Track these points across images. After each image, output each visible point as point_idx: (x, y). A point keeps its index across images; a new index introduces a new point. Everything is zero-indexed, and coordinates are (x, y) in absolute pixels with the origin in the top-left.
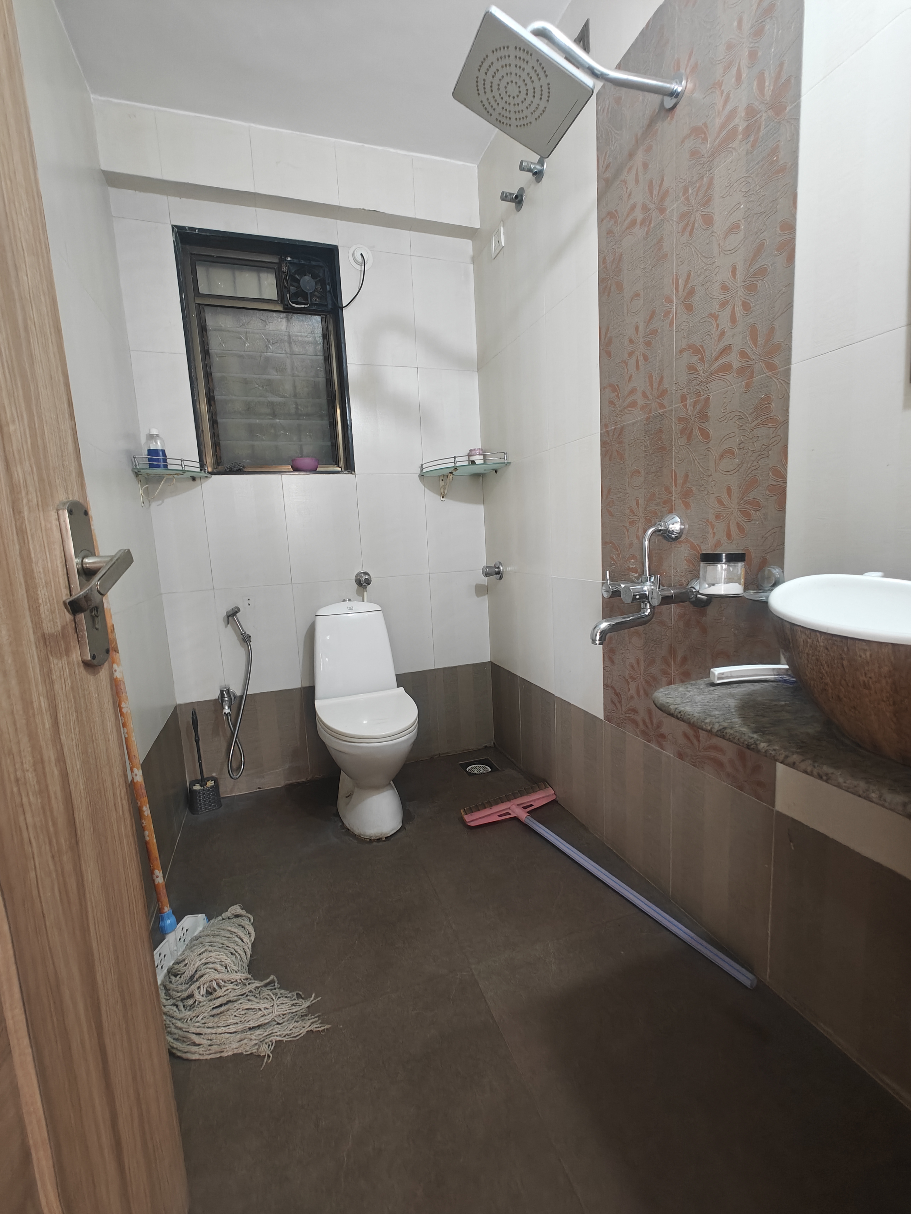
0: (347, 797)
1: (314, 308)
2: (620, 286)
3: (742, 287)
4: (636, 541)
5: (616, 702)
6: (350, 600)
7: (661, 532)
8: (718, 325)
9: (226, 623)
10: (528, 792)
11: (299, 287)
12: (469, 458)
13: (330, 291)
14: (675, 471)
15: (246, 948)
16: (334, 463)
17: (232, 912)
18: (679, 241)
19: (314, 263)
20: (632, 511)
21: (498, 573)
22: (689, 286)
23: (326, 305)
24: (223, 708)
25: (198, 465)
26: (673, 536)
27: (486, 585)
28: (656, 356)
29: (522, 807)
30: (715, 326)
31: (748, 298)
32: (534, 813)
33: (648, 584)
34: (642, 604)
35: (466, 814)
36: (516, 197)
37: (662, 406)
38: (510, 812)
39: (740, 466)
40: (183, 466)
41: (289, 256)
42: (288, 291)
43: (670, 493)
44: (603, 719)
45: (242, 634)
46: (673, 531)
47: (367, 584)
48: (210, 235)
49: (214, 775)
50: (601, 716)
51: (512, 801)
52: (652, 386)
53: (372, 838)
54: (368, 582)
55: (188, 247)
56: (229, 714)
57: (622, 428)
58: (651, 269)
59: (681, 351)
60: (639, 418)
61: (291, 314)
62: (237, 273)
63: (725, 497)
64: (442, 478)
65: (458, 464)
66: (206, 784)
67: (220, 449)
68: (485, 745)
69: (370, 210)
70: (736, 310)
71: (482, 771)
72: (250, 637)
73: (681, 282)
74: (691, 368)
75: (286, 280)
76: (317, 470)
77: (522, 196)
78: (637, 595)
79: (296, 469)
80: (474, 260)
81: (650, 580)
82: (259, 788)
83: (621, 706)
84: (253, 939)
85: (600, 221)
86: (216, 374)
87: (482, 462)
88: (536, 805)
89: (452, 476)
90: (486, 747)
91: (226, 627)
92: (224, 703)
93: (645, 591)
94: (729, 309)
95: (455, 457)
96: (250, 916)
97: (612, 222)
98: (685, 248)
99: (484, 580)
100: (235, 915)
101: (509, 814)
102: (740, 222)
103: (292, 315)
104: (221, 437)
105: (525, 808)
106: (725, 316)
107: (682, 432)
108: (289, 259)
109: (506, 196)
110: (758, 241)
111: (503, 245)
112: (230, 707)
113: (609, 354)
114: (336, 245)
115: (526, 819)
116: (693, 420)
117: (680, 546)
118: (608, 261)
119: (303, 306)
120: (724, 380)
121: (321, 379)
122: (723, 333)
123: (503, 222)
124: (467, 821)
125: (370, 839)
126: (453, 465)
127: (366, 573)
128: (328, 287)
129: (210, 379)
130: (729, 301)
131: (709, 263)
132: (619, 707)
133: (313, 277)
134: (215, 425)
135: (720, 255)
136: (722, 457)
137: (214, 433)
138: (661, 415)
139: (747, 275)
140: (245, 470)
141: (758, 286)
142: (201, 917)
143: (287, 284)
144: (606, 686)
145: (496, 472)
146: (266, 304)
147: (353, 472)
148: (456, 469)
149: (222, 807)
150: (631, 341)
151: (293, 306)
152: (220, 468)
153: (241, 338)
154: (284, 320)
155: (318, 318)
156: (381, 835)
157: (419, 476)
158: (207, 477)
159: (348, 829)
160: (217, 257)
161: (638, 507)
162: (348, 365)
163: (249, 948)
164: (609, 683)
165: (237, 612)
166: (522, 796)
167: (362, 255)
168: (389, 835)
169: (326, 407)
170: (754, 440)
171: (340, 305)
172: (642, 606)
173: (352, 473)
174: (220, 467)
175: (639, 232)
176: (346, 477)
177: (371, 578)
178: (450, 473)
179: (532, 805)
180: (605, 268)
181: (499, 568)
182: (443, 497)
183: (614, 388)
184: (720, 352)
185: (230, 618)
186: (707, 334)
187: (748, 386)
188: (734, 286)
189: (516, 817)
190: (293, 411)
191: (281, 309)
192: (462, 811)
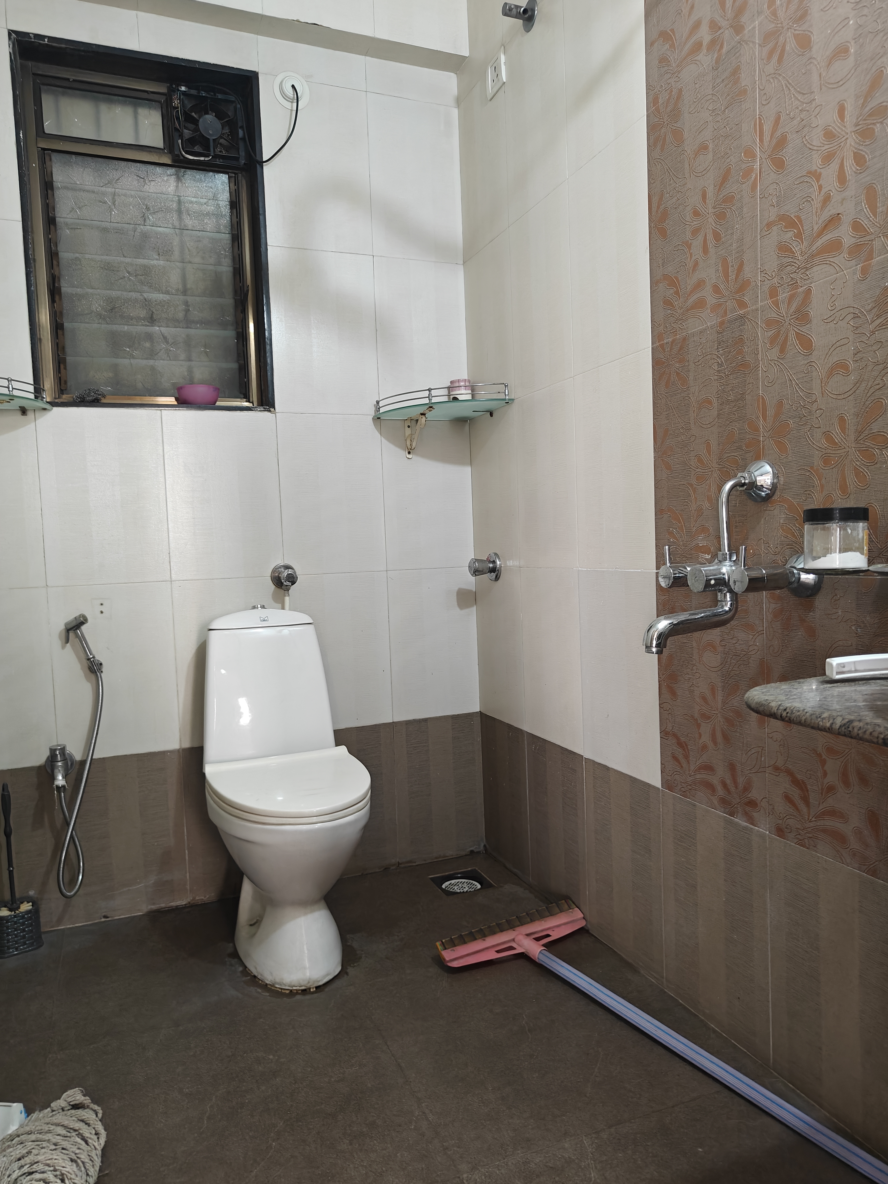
0: (251, 925)
1: (218, 162)
2: (678, 135)
3: (853, 134)
4: (706, 505)
5: (681, 757)
6: (263, 607)
7: (745, 487)
8: (820, 187)
9: (64, 640)
10: (541, 916)
11: (197, 130)
12: (449, 392)
13: (243, 139)
14: (763, 398)
15: (93, 1154)
16: (242, 396)
17: (69, 1100)
18: (763, 71)
19: (220, 96)
20: (700, 461)
21: (493, 570)
22: (778, 133)
23: (237, 159)
24: (53, 778)
25: (31, 389)
26: (763, 493)
27: (474, 590)
28: (732, 234)
29: (534, 939)
30: (816, 187)
31: (861, 148)
32: (553, 946)
33: (727, 563)
34: (719, 594)
35: (446, 949)
36: (525, 11)
37: (742, 304)
38: (514, 945)
39: (857, 385)
40: (11, 389)
41: (183, 84)
42: (180, 136)
43: (757, 430)
44: (660, 787)
45: (89, 659)
46: (762, 486)
47: (290, 584)
48: (66, 48)
49: (32, 893)
50: (656, 782)
51: (517, 929)
52: (726, 275)
53: (294, 988)
54: (292, 580)
55: (30, 64)
56: (62, 788)
57: (684, 339)
58: (724, 111)
59: (769, 225)
60: (709, 324)
61: (183, 170)
62: (104, 107)
63: (836, 432)
64: (408, 423)
65: (434, 400)
66: (19, 908)
67: (65, 368)
68: (471, 849)
69: (307, 23)
70: (845, 165)
71: (467, 889)
72: (101, 664)
73: (767, 128)
74: (784, 249)
75: (178, 118)
76: (216, 405)
77: (533, 11)
78: (711, 579)
79: (183, 402)
80: (459, 101)
81: (730, 558)
82: (105, 917)
83: (689, 763)
84: (103, 1144)
85: (649, 44)
86: (65, 255)
87: (469, 397)
88: (556, 935)
89: (424, 418)
90: (472, 852)
91: (63, 647)
92: (56, 771)
93: (724, 574)
94: (835, 166)
95: (430, 390)
96: (96, 1107)
97: (667, 46)
98: (772, 81)
99: (469, 581)
100: (72, 1105)
101: (514, 948)
102: (849, 45)
103: (185, 172)
104: (68, 350)
105: (538, 939)
106: (830, 174)
107: (773, 340)
108: (183, 88)
109: (510, 9)
110: (874, 69)
111: (505, 81)
112: (65, 777)
113: (663, 233)
114: (255, 72)
115: (541, 955)
116: (787, 323)
117: (773, 508)
118: (661, 101)
119: (202, 159)
120: (832, 263)
121: (226, 268)
122: (827, 199)
123: (504, 46)
124: (447, 959)
125: (291, 991)
126: (426, 401)
127: (287, 567)
128: (241, 133)
129: (55, 262)
130: (836, 152)
131: (806, 101)
132: (685, 765)
133: (220, 116)
134: (60, 332)
135: (821, 90)
136: (831, 373)
137: (57, 344)
138: (741, 317)
139: (860, 116)
140: (104, 401)
141: (876, 130)
142: (18, 1107)
143: (180, 125)
144: (665, 734)
145: (491, 415)
146: (145, 153)
147: (272, 410)
148: (431, 407)
149: (43, 947)
150: (696, 213)
151: (187, 158)
152: (65, 398)
153: (105, 202)
154: (172, 179)
155: (223, 178)
156: (309, 982)
157: (373, 418)
158: (45, 409)
159: (255, 977)
160: (74, 80)
161: (710, 455)
162: (268, 247)
163: (97, 1155)
164: (669, 728)
165: (82, 623)
166: (532, 921)
167: (293, 86)
168: (321, 983)
169: (232, 310)
170: (875, 347)
171: (258, 158)
172: (719, 598)
173: (270, 411)
174: (64, 396)
175: (705, 59)
176: (260, 416)
177: (295, 573)
178: (422, 414)
179: (548, 936)
180: (657, 110)
181: (494, 562)
182: (409, 453)
183: (672, 282)
184: (823, 225)
185: (71, 634)
186: (804, 200)
187: (865, 271)
188: (843, 133)
189: (523, 953)
190: (181, 315)
191: (169, 162)
192: (438, 944)
